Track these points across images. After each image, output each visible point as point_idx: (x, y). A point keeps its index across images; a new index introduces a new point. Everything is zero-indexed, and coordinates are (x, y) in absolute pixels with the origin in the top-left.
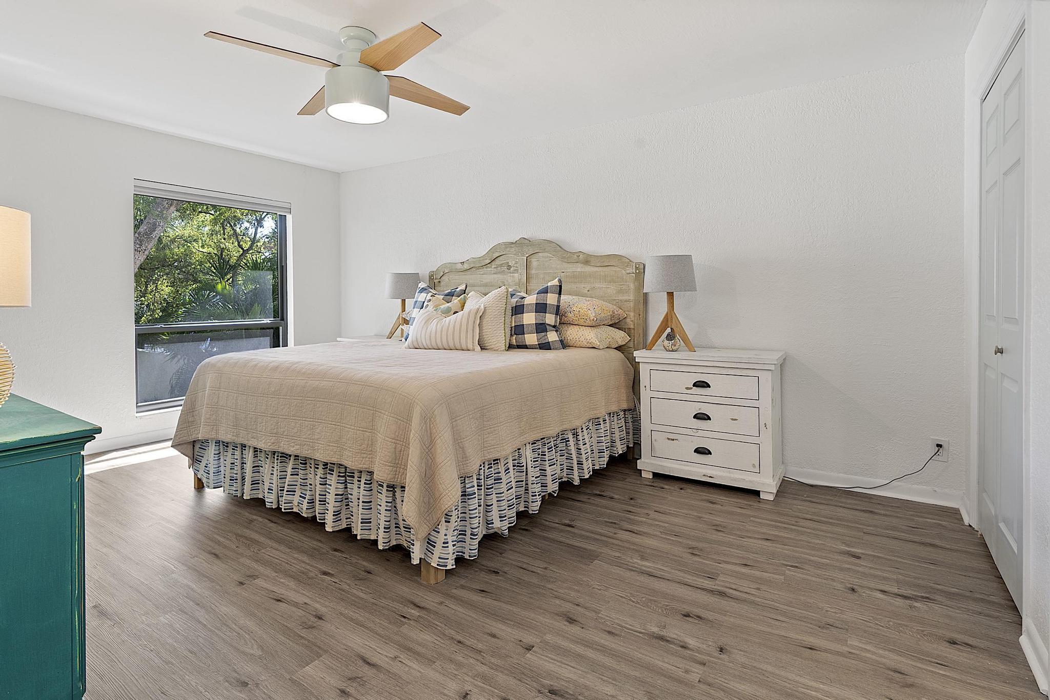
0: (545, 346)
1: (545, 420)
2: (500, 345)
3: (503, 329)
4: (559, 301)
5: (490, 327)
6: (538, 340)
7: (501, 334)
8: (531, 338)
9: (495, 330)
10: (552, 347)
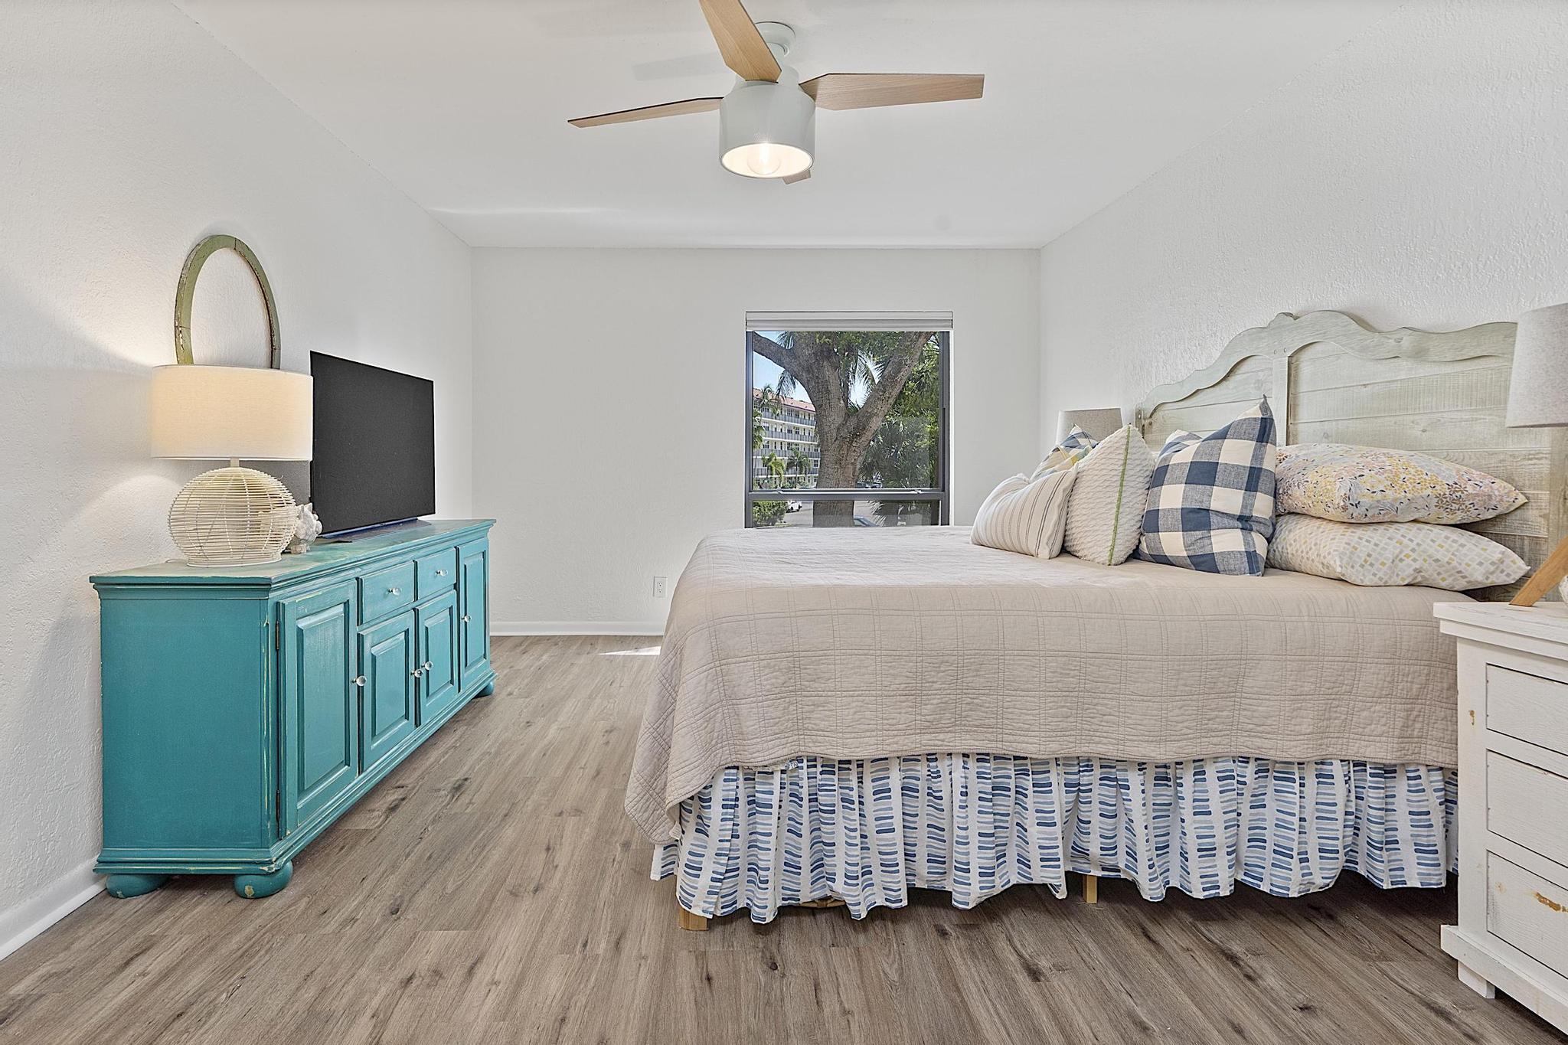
0: (1205, 563)
1: (1010, 716)
2: (1099, 549)
3: (1114, 516)
4: (1258, 456)
5: (1084, 512)
6: (1187, 547)
7: (1105, 528)
8: (1173, 542)
9: (1093, 519)
10: (1221, 567)
